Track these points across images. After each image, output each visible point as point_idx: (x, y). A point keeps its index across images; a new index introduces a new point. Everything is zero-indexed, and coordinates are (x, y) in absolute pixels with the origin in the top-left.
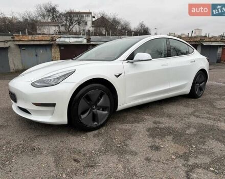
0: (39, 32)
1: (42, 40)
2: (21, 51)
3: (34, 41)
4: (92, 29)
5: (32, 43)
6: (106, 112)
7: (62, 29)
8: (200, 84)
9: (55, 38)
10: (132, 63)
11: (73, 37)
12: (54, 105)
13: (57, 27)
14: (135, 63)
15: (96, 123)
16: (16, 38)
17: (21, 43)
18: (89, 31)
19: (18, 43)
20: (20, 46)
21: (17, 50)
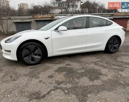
0: (51, 13)
1: (47, 18)
2: (37, 24)
3: (43, 18)
4: (80, 9)
5: (42, 19)
6: (40, 57)
7: (63, 10)
8: (114, 45)
9: (54, 16)
10: (58, 32)
11: (63, 15)
12: (10, 51)
13: (60, 10)
14: (60, 32)
15: (34, 62)
16: (35, 17)
17: (37, 19)
18: (78, 11)
19: (35, 19)
20: (37, 21)
21: (35, 23)
